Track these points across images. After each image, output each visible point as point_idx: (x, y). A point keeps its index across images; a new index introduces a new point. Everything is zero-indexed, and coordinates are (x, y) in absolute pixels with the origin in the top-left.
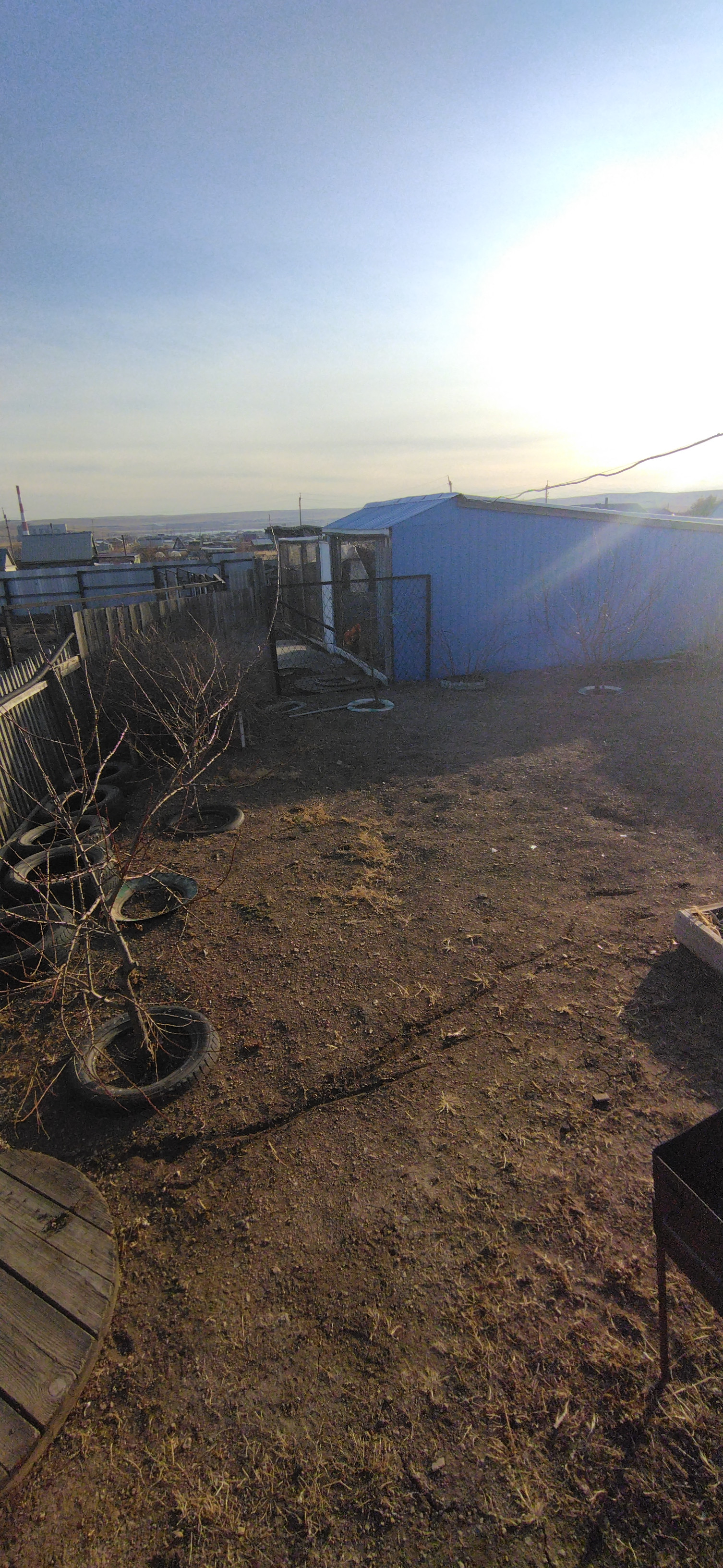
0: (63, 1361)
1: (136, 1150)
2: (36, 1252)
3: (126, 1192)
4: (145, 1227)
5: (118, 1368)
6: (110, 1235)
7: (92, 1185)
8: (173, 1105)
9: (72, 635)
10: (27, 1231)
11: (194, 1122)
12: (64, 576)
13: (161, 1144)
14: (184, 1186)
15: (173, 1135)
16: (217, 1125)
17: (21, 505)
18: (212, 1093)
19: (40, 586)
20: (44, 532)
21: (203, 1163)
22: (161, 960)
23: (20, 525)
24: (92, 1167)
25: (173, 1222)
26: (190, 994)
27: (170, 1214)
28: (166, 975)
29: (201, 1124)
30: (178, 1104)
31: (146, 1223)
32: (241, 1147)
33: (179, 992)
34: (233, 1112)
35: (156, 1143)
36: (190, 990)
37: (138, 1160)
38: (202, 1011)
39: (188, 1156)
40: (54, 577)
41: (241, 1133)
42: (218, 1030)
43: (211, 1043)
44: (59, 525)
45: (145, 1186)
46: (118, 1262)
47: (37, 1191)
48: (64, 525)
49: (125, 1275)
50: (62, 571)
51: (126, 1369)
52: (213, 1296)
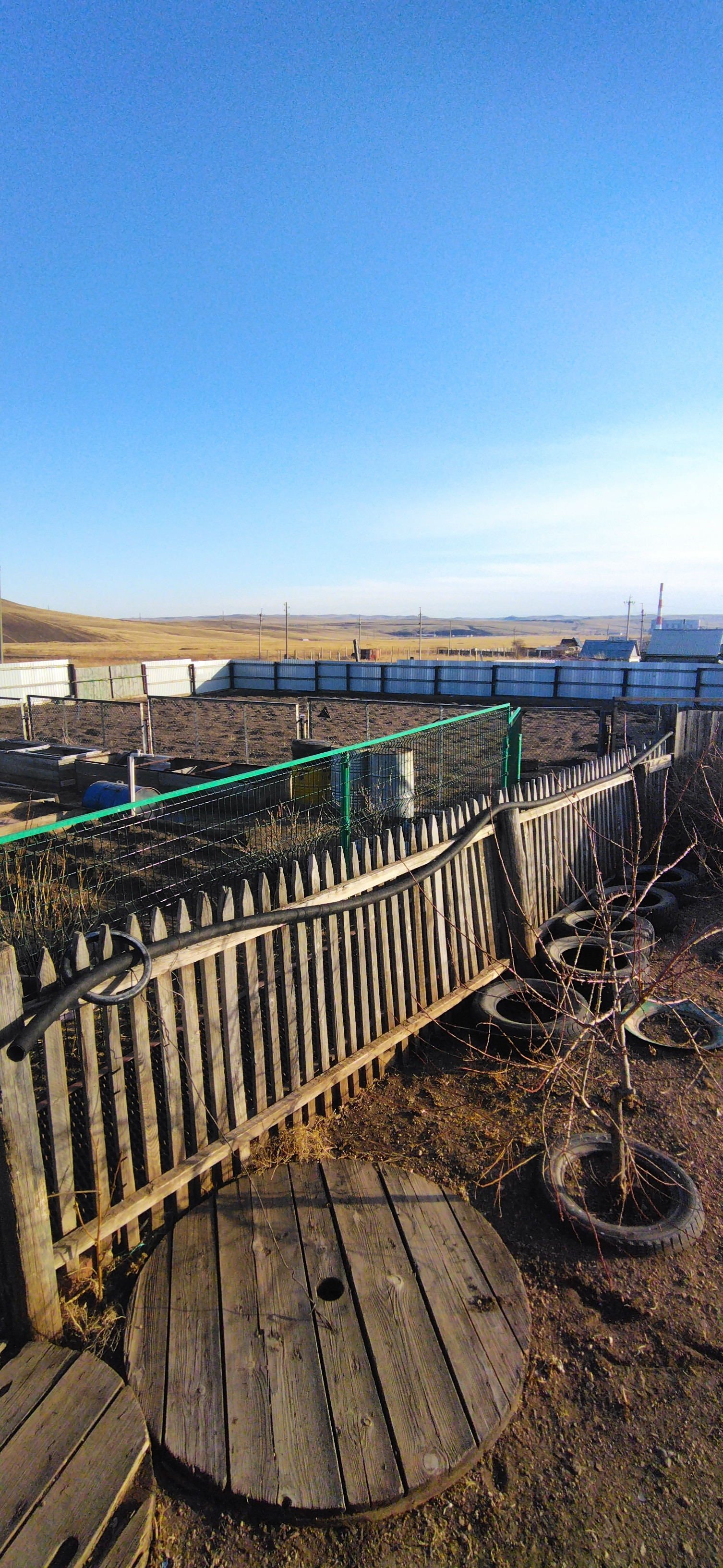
0: (444, 1443)
1: (575, 1283)
2: (457, 1317)
3: (552, 1319)
4: (559, 1371)
5: (486, 1494)
6: (524, 1354)
7: (523, 1289)
8: (628, 1262)
9: (671, 733)
10: (457, 1290)
11: (645, 1295)
12: (682, 671)
13: (604, 1295)
14: (611, 1359)
15: (618, 1295)
16: (670, 1317)
17: (660, 601)
18: (676, 1277)
19: (657, 677)
20: (676, 627)
21: (641, 1348)
22: (665, 1096)
23: (654, 618)
24: (529, 1269)
25: (588, 1389)
26: (685, 1150)
27: (588, 1378)
28: (665, 1116)
29: (653, 1305)
30: (634, 1264)
31: (561, 1367)
32: (690, 1362)
33: (674, 1142)
34: (693, 1315)
35: (599, 1290)
36: (687, 1146)
37: (574, 1294)
38: (693, 1177)
39: (627, 1328)
40: (672, 671)
41: (696, 1347)
42: (706, 1211)
43: (692, 1220)
44: (693, 621)
45: (572, 1328)
46: (522, 1388)
47: (476, 1258)
48: (697, 621)
49: (525, 1405)
50: (682, 666)
51: (493, 1504)
52: (604, 1509)
